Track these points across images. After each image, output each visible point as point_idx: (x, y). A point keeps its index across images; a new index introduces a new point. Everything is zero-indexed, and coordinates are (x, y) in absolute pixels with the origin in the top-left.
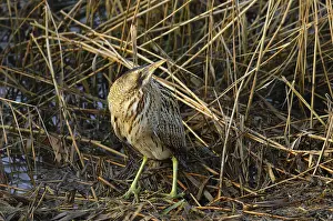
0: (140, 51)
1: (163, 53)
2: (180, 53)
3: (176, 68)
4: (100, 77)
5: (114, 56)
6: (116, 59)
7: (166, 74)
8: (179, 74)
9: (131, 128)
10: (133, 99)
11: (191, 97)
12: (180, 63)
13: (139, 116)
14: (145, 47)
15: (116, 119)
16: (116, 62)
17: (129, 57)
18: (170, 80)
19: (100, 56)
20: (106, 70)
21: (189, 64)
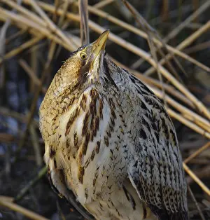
0: (94, 17)
1: (141, 20)
2: (174, 21)
3: (166, 52)
4: (13, 67)
5: (42, 25)
6: (45, 32)
7: (147, 65)
8: (172, 65)
9: (82, 172)
10: (73, 110)
11: (196, 111)
12: (175, 42)
13: (92, 146)
14: (104, 9)
15: (53, 153)
16: (45, 39)
17: (72, 28)
18: (155, 75)
19: (14, 27)
20: (25, 55)
21: (194, 43)
